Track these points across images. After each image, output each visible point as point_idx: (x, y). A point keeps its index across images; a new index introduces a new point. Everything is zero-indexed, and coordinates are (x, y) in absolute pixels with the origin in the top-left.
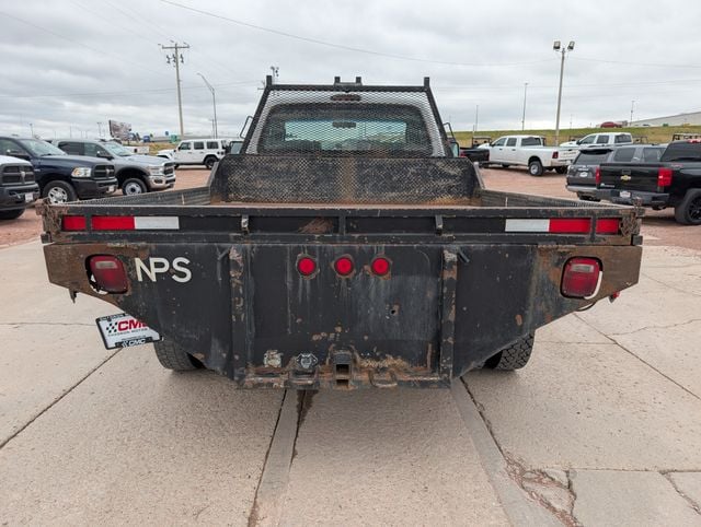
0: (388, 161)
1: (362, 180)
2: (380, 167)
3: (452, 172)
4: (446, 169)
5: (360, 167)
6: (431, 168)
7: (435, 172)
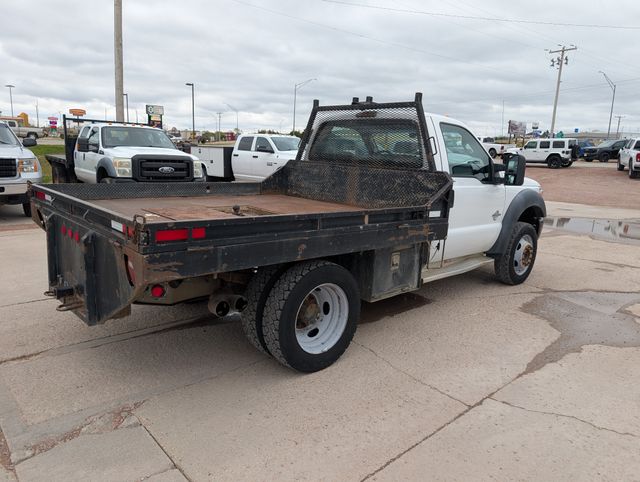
0: (381, 170)
1: (362, 187)
2: (375, 176)
3: (430, 186)
4: (425, 183)
5: (362, 175)
6: (413, 180)
7: (415, 184)
